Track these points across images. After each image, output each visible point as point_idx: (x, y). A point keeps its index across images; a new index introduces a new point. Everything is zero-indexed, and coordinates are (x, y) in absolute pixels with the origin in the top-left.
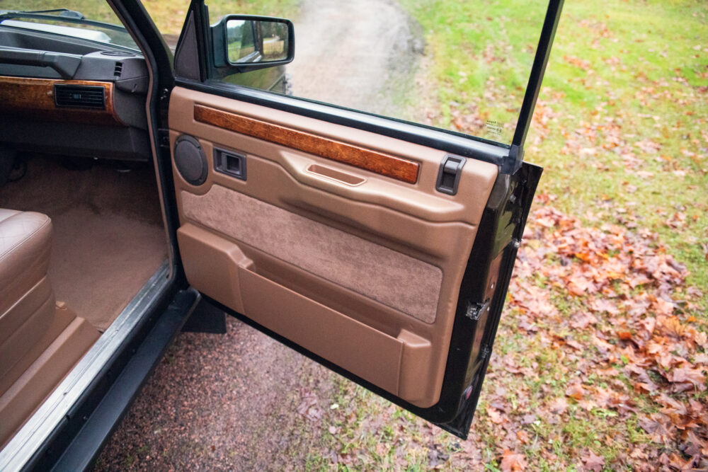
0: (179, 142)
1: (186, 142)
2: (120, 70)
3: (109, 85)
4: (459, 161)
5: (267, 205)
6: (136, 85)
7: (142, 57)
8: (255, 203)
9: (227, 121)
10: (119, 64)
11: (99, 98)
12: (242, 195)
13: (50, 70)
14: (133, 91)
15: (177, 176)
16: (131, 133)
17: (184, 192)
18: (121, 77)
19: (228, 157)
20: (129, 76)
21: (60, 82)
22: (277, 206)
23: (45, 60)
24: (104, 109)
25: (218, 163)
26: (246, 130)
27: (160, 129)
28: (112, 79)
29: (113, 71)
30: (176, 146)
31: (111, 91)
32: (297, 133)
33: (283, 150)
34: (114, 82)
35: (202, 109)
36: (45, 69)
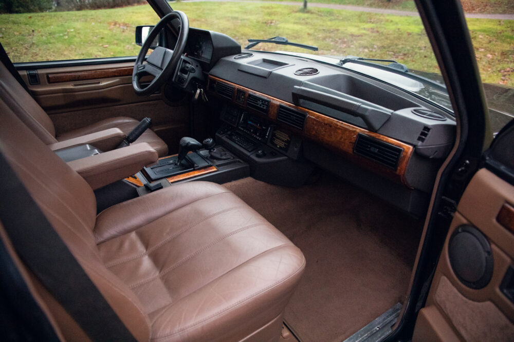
1: (472, 235)
2: (426, 135)
3: (409, 148)
6: (436, 152)
10: (427, 128)
11: (395, 158)
13: (360, 120)
14: (431, 157)
15: (445, 260)
16: (413, 195)
17: (444, 278)
18: (424, 143)
20: (432, 144)
21: (364, 131)
23: (360, 112)
24: (396, 170)
27: (443, 197)
28: (414, 143)
29: (418, 135)
30: (457, 232)
31: (409, 153)
34: (414, 146)
36: (356, 118)
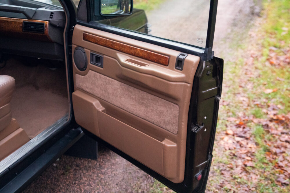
0: (76, 50)
1: (80, 50)
2: (52, 16)
3: (47, 22)
4: (184, 55)
5: (111, 79)
6: (59, 23)
7: (63, 11)
8: (106, 78)
9: (96, 40)
10: (52, 13)
11: (42, 28)
12: (101, 75)
13: (22, 15)
14: (58, 26)
15: (74, 66)
16: (56, 46)
17: (77, 74)
18: (53, 19)
19: (96, 57)
20: (56, 19)
21: (26, 20)
22: (115, 79)
23: (21, 10)
24: (44, 33)
25: (92, 60)
26: (104, 44)
27: (69, 45)
28: (48, 20)
29: (49, 16)
30: (75, 52)
31: (47, 25)
32: (123, 45)
33: (118, 53)
34: (49, 21)
35: (87, 34)
36: (20, 14)
